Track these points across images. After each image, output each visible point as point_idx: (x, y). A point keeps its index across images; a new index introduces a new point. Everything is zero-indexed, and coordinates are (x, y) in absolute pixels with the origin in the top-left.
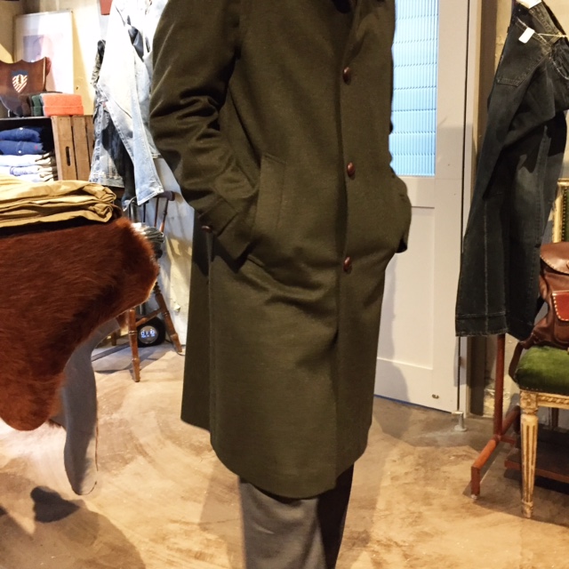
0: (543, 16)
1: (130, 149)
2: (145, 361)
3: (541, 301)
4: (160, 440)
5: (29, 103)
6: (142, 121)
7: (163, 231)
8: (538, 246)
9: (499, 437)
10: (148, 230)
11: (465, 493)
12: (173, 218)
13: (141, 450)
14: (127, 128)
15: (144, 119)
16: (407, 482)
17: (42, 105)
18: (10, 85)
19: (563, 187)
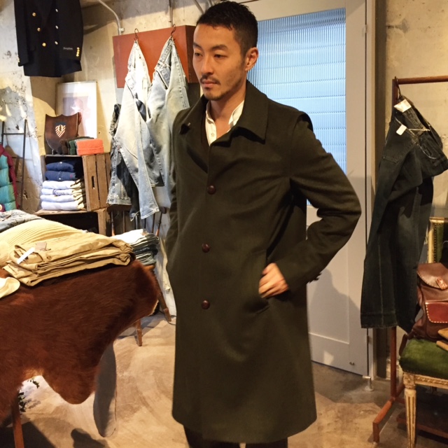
0: (412, 116)
1: (136, 180)
2: (145, 328)
3: (418, 308)
4: (157, 394)
5: (67, 145)
6: (145, 162)
7: (158, 235)
8: (416, 268)
9: (394, 399)
10: (148, 236)
11: (369, 441)
12: (165, 225)
13: (144, 402)
14: (134, 166)
15: (146, 161)
16: (328, 431)
17: (76, 147)
18: (54, 132)
19: (434, 223)
